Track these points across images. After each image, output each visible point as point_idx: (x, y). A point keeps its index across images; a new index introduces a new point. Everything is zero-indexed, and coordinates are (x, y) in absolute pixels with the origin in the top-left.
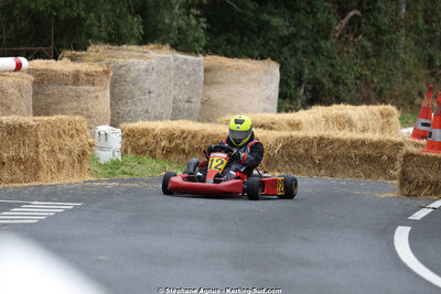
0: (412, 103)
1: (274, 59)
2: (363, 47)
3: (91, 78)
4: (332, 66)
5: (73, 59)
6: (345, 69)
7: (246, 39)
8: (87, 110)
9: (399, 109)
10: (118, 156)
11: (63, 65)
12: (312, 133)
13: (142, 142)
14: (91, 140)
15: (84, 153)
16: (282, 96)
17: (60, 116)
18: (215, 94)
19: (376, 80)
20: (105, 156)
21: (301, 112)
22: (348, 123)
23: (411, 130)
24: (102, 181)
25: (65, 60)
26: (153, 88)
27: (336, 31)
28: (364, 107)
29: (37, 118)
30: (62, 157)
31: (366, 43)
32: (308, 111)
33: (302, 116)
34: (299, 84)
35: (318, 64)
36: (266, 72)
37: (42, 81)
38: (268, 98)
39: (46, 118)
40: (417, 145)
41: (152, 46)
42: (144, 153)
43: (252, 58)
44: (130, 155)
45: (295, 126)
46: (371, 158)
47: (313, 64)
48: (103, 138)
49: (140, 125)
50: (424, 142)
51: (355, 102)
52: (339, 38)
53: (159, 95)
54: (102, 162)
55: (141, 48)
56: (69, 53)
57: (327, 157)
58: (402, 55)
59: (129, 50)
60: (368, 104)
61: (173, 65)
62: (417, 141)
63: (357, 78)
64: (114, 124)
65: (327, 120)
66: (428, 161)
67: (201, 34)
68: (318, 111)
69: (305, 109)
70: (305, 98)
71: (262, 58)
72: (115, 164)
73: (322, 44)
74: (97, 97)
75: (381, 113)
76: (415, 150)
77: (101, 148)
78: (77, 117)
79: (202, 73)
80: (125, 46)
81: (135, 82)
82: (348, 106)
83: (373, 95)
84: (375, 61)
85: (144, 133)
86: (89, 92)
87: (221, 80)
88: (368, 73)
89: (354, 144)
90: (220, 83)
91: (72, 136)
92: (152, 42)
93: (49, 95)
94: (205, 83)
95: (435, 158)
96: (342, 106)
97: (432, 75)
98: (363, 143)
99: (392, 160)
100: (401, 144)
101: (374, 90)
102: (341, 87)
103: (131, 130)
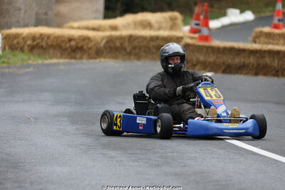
12: (125, 33)
21: (118, 19)
22: (148, 25)
26: (22, 7)
28: (159, 14)
32: (123, 18)
38: (97, 10)
40: (192, 38)
42: (16, 49)
44: (8, 51)
45: (114, 28)
49: (14, 31)
50: (196, 36)
53: (26, 11)
62: (192, 35)
68: (129, 18)
75: (171, 18)
76: (190, 41)
81: (10, 3)
82: (149, 14)
85: (17, 36)
89: (152, 39)
90: (65, 2)
96: (144, 13)
98: (158, 38)
100: (182, 38)
101: (166, 3)
103: (8, 35)
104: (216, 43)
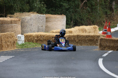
0: (102, 24)
1: (64, 15)
2: (88, 10)
3: (15, 22)
4: (80, 15)
5: (10, 17)
6: (83, 16)
7: (57, 9)
8: (15, 30)
9: (98, 26)
10: (24, 42)
11: (8, 19)
12: (75, 34)
13: (30, 38)
14: (16, 39)
15: (14, 42)
16: (67, 24)
17: (7, 33)
18: (49, 24)
19: (92, 19)
20: (20, 43)
21: (72, 28)
22: (85, 31)
23: (102, 32)
24: (19, 49)
25: (8, 17)
27: (81, 6)
28: (89, 26)
29: (1, 33)
30: (9, 44)
31: (89, 9)
32: (74, 28)
33: (72, 29)
34: (71, 21)
35: (76, 15)
36: (62, 18)
37: (2, 23)
38: (63, 25)
39: (4, 33)
40: (103, 36)
41: (32, 12)
42: (30, 41)
43: (59, 15)
44: (27, 42)
45: (71, 32)
46: (91, 40)
47: (75, 15)
48: (19, 38)
49: (29, 34)
50: (105, 35)
51: (86, 25)
52: (81, 8)
53: (34, 25)
54: (19, 44)
55: (28, 13)
56: (9, 15)
57: (80, 40)
58: (99, 12)
59: (25, 14)
60: (90, 25)
61: (37, 17)
62: (103, 35)
63: (87, 18)
64: (22, 34)
65: (79, 30)
66: (107, 40)
67: (45, 9)
68: (77, 28)
69: (73, 27)
70: (73, 24)
71: (61, 14)
72: (23, 45)
73: (77, 9)
74: (17, 27)
75: (94, 28)
76: (103, 38)
77: (19, 41)
78: (12, 33)
79: (45, 19)
80: (24, 13)
81: (27, 22)
82: (85, 26)
83: (91, 23)
84: (91, 14)
85: (30, 36)
86: (15, 26)
87: (50, 21)
88: (90, 17)
89: (87, 36)
90: (50, 22)
91: (11, 38)
92: (32, 11)
93: (4, 27)
94: (46, 22)
95: (109, 40)
96: (83, 26)
97: (107, 16)
98: (89, 36)
99: (97, 40)
100: (99, 36)
101: (92, 21)
102: (83, 21)
103: (27, 35)
104: (114, 38)
